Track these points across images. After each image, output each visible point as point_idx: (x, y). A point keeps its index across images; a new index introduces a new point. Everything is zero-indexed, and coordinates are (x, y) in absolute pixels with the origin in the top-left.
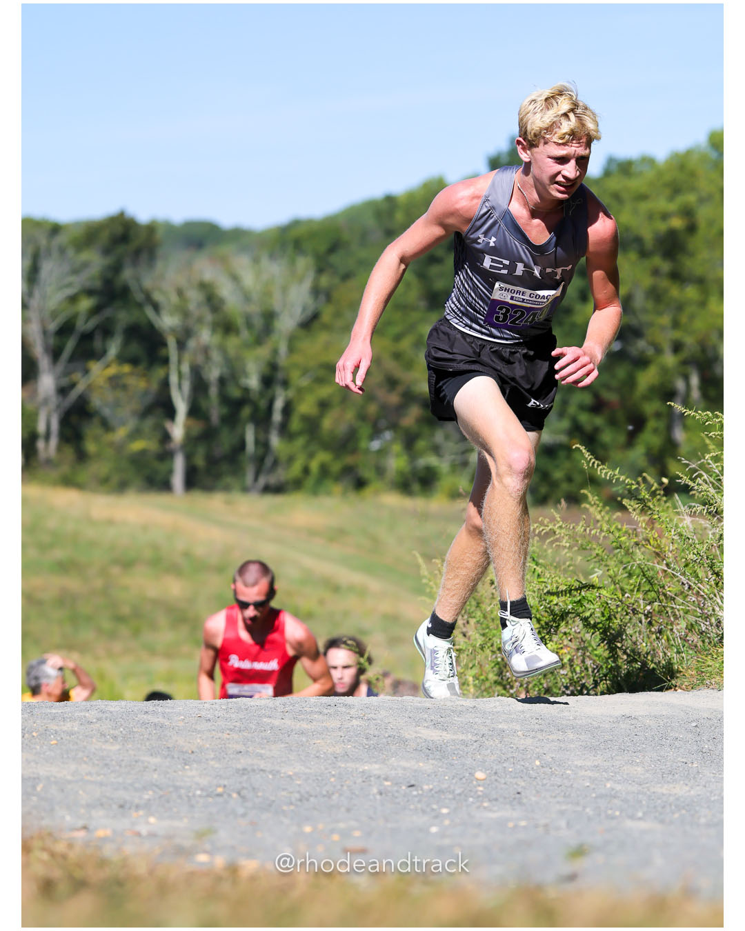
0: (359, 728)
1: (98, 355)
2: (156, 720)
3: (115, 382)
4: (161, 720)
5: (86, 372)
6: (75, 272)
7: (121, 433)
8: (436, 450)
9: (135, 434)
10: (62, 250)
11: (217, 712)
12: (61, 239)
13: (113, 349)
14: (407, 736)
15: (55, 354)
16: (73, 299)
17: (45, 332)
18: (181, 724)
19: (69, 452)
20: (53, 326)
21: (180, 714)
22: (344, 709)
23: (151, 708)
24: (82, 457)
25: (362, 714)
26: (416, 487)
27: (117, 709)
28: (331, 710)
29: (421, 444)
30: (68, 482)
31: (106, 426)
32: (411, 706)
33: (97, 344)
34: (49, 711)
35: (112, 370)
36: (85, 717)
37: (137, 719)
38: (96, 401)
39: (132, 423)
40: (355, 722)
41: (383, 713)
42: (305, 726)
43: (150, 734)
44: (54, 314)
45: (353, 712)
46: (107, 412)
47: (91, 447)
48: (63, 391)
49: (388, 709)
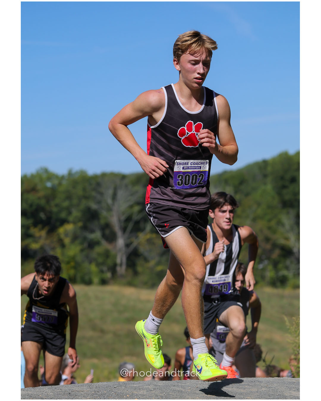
0: (265, 392)
1: (142, 230)
2: (179, 389)
3: (149, 241)
4: (181, 389)
5: (137, 237)
6: (132, 195)
7: (152, 263)
8: (287, 268)
9: (159, 263)
10: (126, 186)
11: (204, 385)
12: (126, 181)
13: (149, 227)
14: (286, 395)
15: (124, 230)
16: (131, 207)
17: (119, 220)
18: (189, 391)
19: (130, 271)
20: (123, 218)
21: (189, 386)
22: (258, 383)
23: (176, 384)
24: (136, 273)
25: (266, 385)
26: (278, 284)
27: (162, 384)
28: (253, 384)
29: (280, 266)
30: (130, 284)
31: (146, 260)
32: (287, 381)
33: (142, 225)
34: (133, 385)
35: (148, 236)
36: (148, 388)
37: (170, 388)
38: (142, 250)
39: (157, 259)
40: (263, 389)
41: (275, 385)
42: (242, 391)
43: (176, 395)
44: (123, 213)
45: (262, 384)
46: (146, 254)
47: (139, 269)
48: (127, 245)
49: (277, 383)
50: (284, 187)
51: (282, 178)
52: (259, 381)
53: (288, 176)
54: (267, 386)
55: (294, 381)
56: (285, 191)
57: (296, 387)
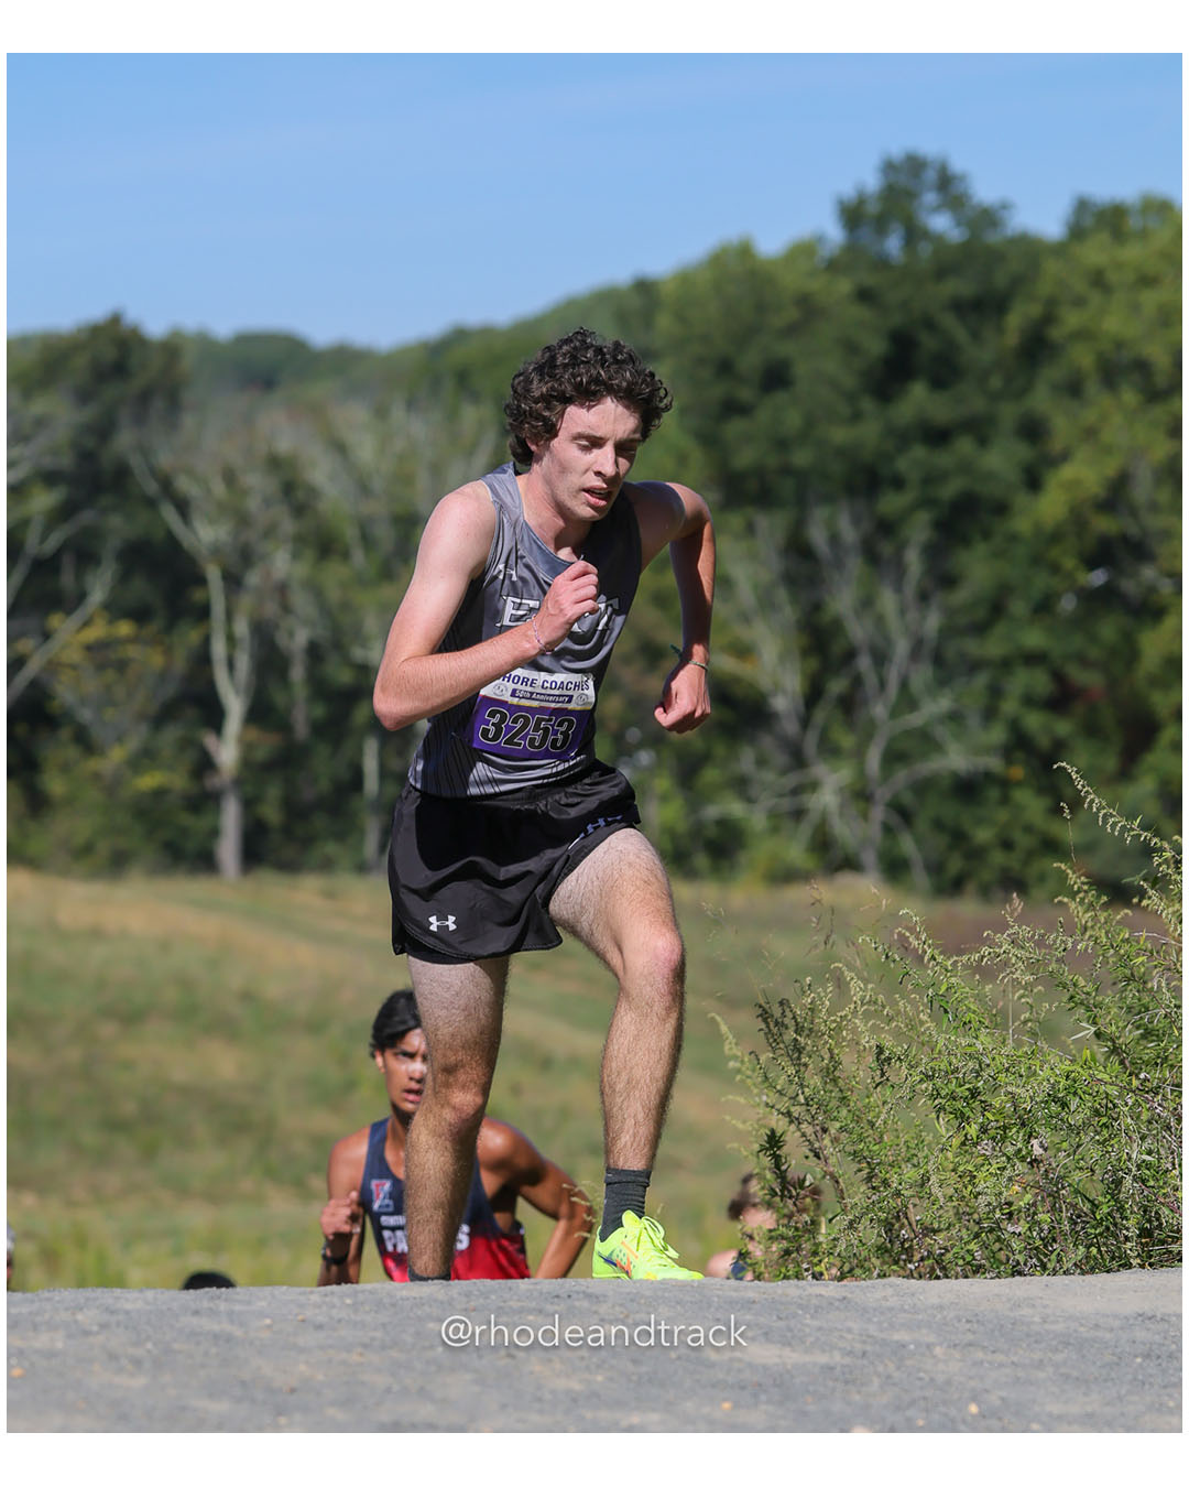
1: (69, 603)
2: (216, 1328)
3: (100, 655)
4: (225, 1327)
5: (46, 635)
7: (117, 755)
8: (741, 786)
9: (145, 758)
11: (335, 1310)
13: (98, 590)
16: (18, 492)
18: (266, 1335)
21: (263, 1314)
22: (585, 1304)
23: (205, 1304)
24: (38, 804)
25: (622, 1313)
26: (701, 861)
27: (139, 1305)
29: (711, 775)
31: (85, 742)
32: (718, 1296)
33: (67, 579)
35: (96, 632)
36: (76, 1321)
37: (178, 1324)
38: (64, 694)
39: (134, 743)
43: (205, 1354)
45: (603, 1309)
46: (86, 715)
47: (54, 784)
49: (673, 1304)
50: (733, 408)
51: (725, 368)
52: (588, 1296)
53: (750, 361)
54: (627, 1316)
55: (751, 1295)
56: (735, 428)
57: (762, 1320)
